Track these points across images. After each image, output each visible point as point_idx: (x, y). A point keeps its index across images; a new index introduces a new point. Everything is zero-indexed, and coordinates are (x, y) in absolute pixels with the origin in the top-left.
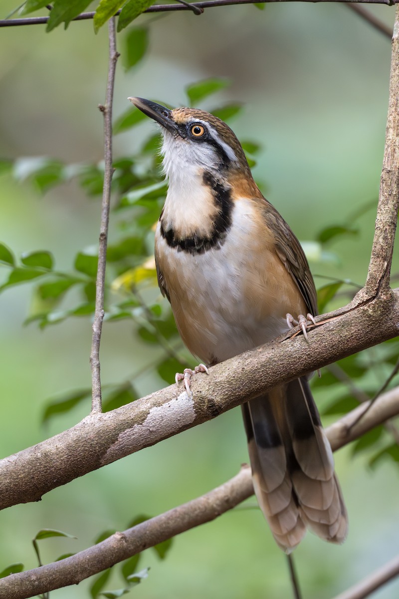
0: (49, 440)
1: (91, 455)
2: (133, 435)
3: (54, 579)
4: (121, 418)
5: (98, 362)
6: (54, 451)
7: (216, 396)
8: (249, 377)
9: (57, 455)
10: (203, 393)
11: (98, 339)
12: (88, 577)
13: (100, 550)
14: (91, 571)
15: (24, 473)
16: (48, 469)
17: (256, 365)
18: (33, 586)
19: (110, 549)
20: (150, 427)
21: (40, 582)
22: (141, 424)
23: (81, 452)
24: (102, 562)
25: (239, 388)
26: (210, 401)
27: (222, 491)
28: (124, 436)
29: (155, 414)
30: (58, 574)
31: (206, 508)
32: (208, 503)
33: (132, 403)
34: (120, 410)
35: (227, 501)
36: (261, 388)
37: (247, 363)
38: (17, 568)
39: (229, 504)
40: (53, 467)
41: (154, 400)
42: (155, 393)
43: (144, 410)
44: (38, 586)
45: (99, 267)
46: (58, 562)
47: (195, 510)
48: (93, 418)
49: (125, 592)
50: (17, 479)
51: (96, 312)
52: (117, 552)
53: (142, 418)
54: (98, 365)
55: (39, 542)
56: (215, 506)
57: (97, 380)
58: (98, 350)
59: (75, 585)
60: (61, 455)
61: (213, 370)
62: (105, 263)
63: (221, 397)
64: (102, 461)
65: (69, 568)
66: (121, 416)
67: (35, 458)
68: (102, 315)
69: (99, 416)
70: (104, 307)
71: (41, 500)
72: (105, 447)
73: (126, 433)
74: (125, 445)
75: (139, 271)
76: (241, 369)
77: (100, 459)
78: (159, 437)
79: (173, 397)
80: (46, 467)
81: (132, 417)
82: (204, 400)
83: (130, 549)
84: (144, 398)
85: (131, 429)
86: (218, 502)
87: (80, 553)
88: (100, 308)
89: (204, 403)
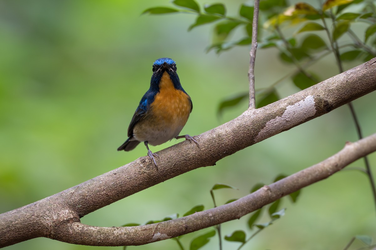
0: (221, 126)
1: (248, 136)
2: (276, 123)
3: (224, 216)
4: (268, 112)
5: (253, 76)
6: (224, 133)
7: (329, 98)
8: (350, 86)
9: (226, 136)
10: (321, 96)
11: (253, 61)
12: (245, 214)
13: (254, 197)
14: (247, 210)
15: (205, 147)
16: (220, 145)
17: (356, 79)
18: (210, 220)
19: (260, 197)
20: (287, 118)
21: (214, 218)
22: (281, 116)
23: (242, 134)
24: (255, 205)
25: (344, 93)
26: (325, 102)
27: (333, 159)
28: (270, 124)
29: (290, 110)
30: (226, 212)
31: (323, 171)
32: (324, 167)
33: (275, 102)
34: (267, 107)
35: (337, 166)
36: (359, 94)
37: (350, 77)
38: (199, 208)
39: (338, 168)
40: (223, 144)
41: (289, 101)
42: (290, 96)
43: (283, 107)
44: (213, 220)
45: (254, 14)
46: (226, 205)
47: (316, 171)
48: (249, 112)
49: (270, 224)
50: (200, 151)
51: (252, 44)
52: (265, 198)
53: (281, 112)
54: (253, 78)
55: (215, 192)
56: (328, 169)
57: (252, 87)
58: (253, 68)
59: (237, 220)
60: (229, 136)
61: (327, 82)
62: (258, 12)
63: (333, 99)
64: (255, 140)
65: (233, 209)
66: (268, 111)
67: (212, 138)
68: (256, 46)
69: (254, 111)
70: (258, 41)
71: (215, 164)
72: (257, 131)
73: (271, 122)
74: (270, 130)
75: (281, 16)
76: (345, 81)
77: (254, 139)
78: (292, 125)
79: (302, 99)
80: (219, 143)
81: (275, 112)
82: (321, 101)
83: (273, 196)
84: (283, 99)
85: (274, 119)
86: (330, 167)
87: (241, 199)
88: (255, 41)
89: (322, 103)
